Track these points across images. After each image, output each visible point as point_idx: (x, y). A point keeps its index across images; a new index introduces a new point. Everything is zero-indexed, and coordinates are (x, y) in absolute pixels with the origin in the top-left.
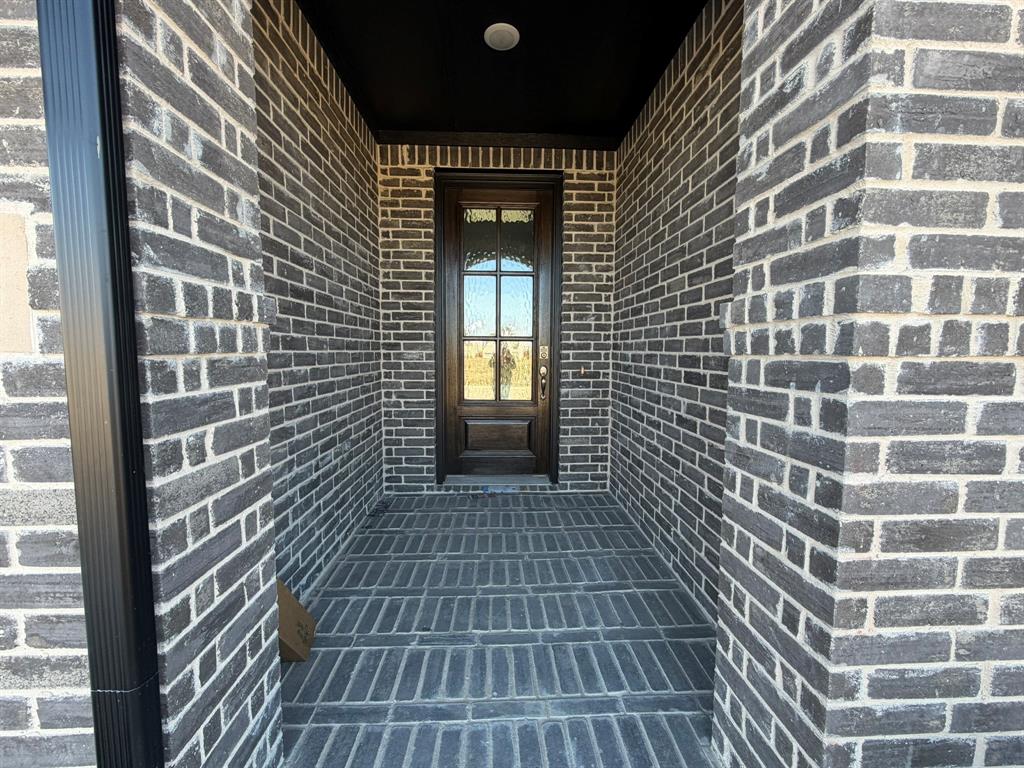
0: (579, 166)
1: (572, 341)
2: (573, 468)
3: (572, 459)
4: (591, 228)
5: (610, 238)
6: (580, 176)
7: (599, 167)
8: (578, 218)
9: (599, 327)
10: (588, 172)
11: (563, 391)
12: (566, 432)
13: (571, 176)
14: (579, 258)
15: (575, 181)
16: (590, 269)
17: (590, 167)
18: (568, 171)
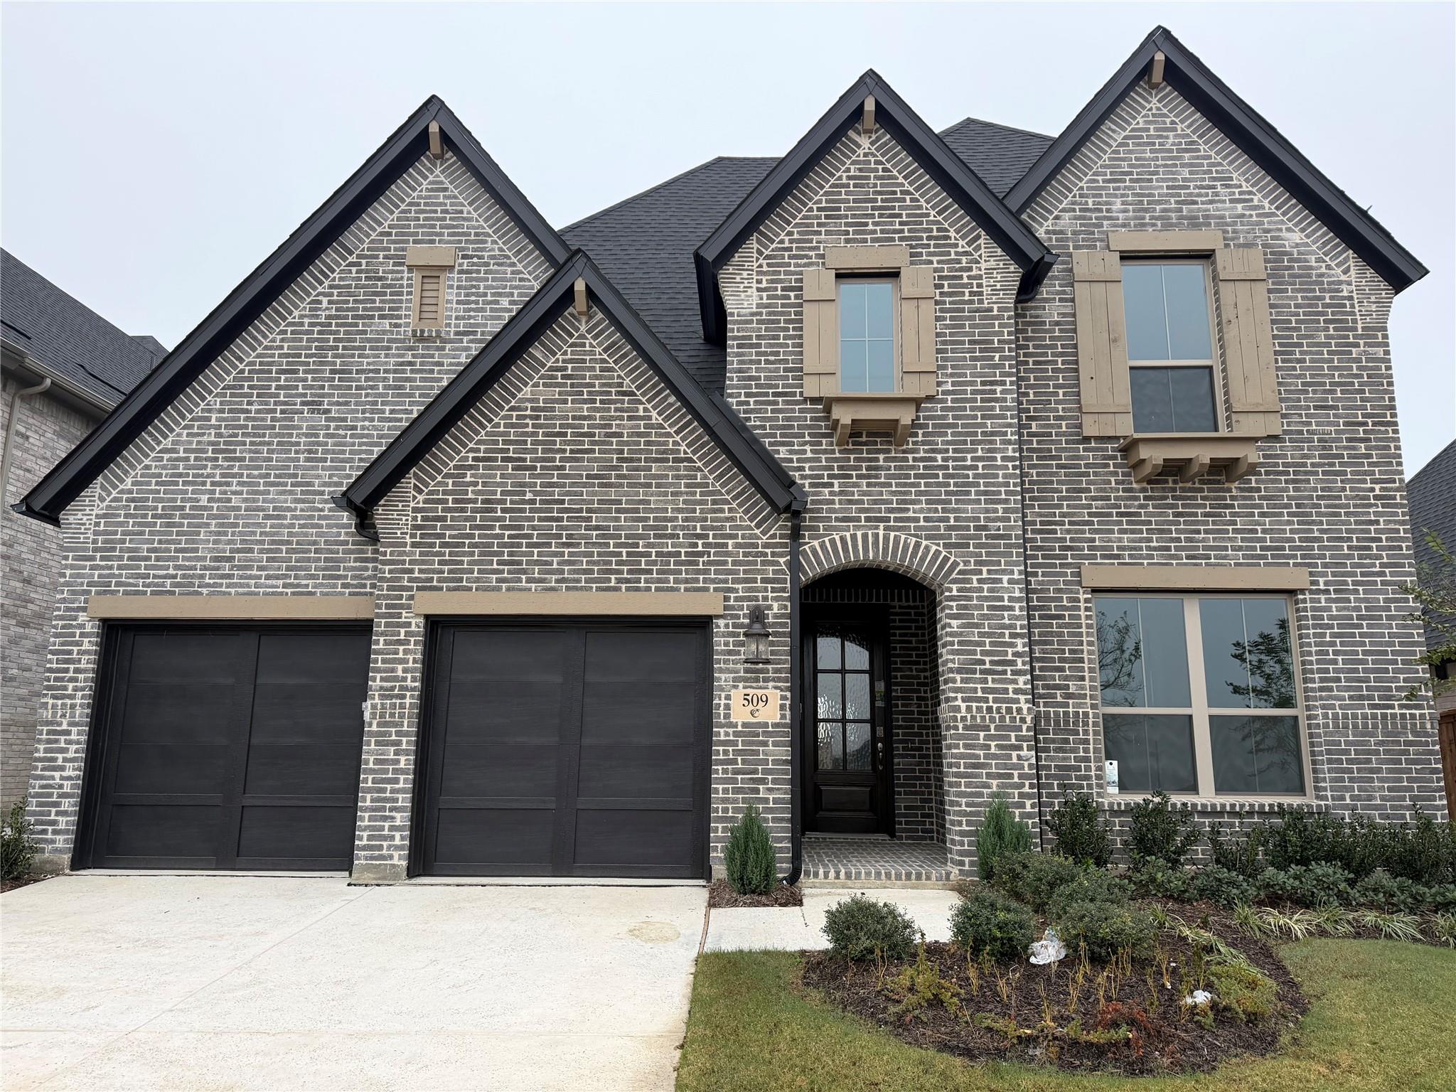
0: (900, 600)
1: (900, 723)
2: (907, 823)
3: (905, 816)
4: (910, 642)
5: (924, 649)
6: (901, 607)
7: (914, 600)
8: (901, 635)
9: (920, 713)
10: (906, 604)
11: (896, 760)
12: (899, 793)
13: (895, 607)
14: (902, 663)
15: (897, 610)
16: (912, 671)
17: (907, 600)
18: (893, 603)
